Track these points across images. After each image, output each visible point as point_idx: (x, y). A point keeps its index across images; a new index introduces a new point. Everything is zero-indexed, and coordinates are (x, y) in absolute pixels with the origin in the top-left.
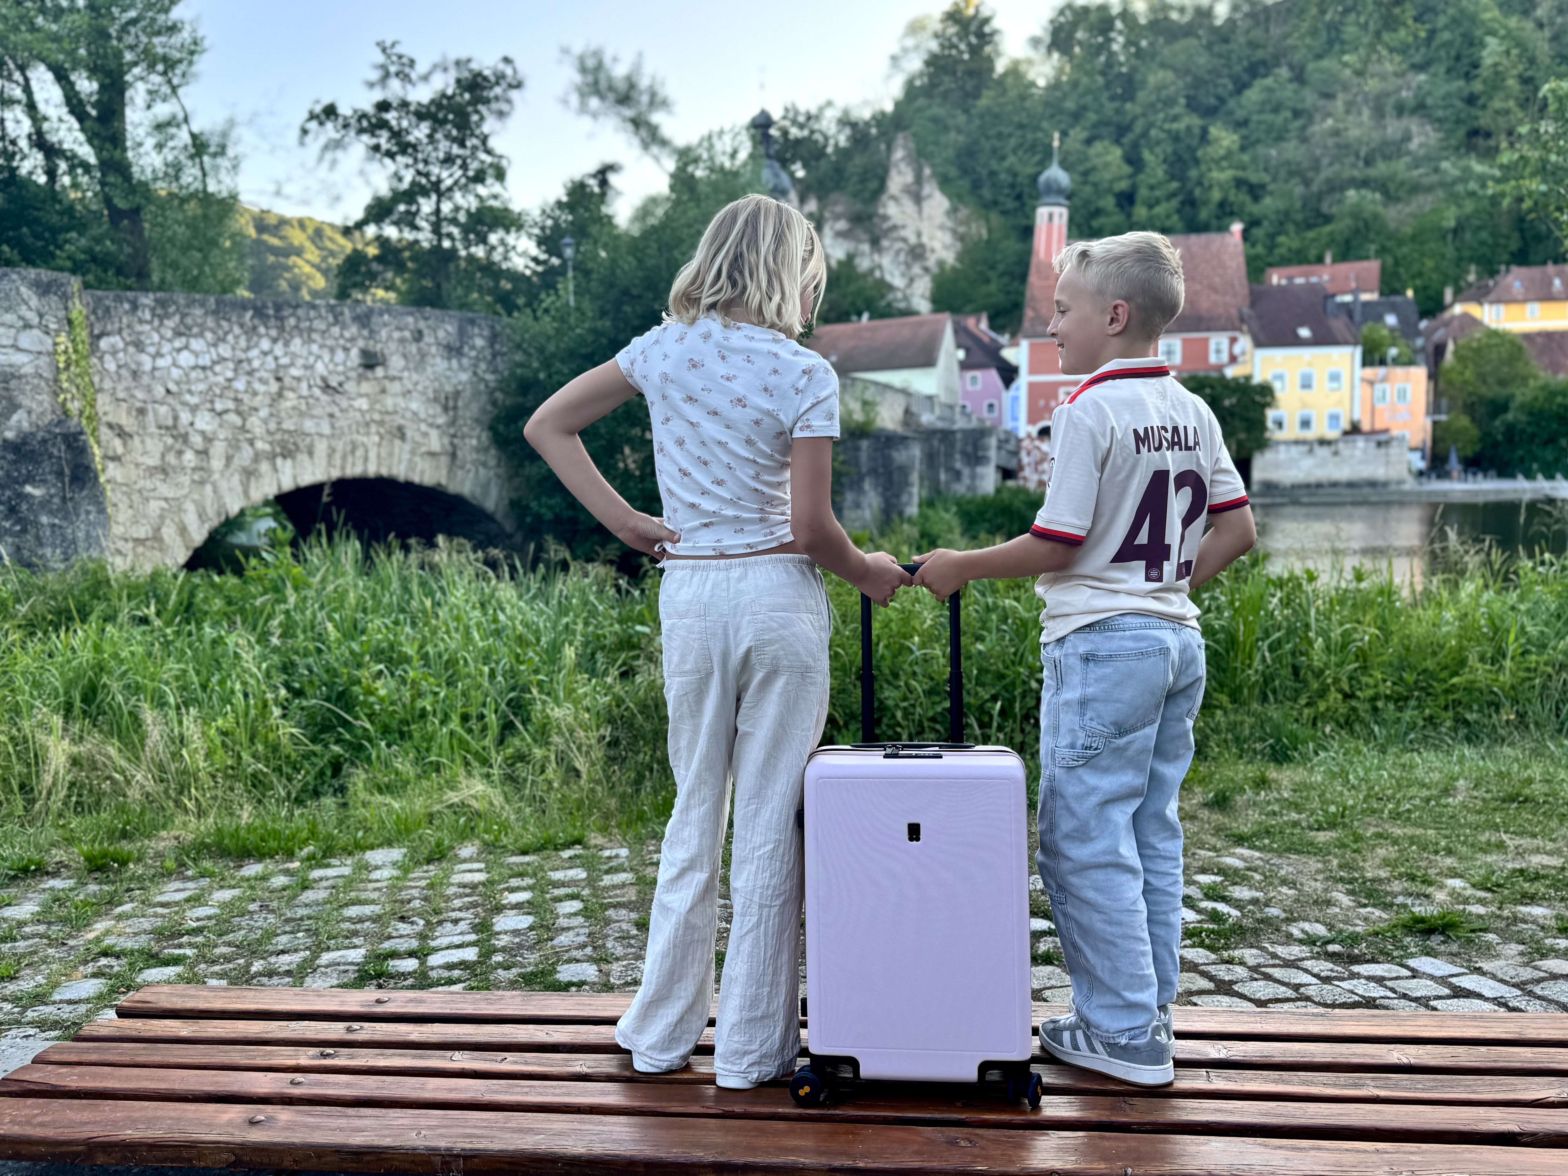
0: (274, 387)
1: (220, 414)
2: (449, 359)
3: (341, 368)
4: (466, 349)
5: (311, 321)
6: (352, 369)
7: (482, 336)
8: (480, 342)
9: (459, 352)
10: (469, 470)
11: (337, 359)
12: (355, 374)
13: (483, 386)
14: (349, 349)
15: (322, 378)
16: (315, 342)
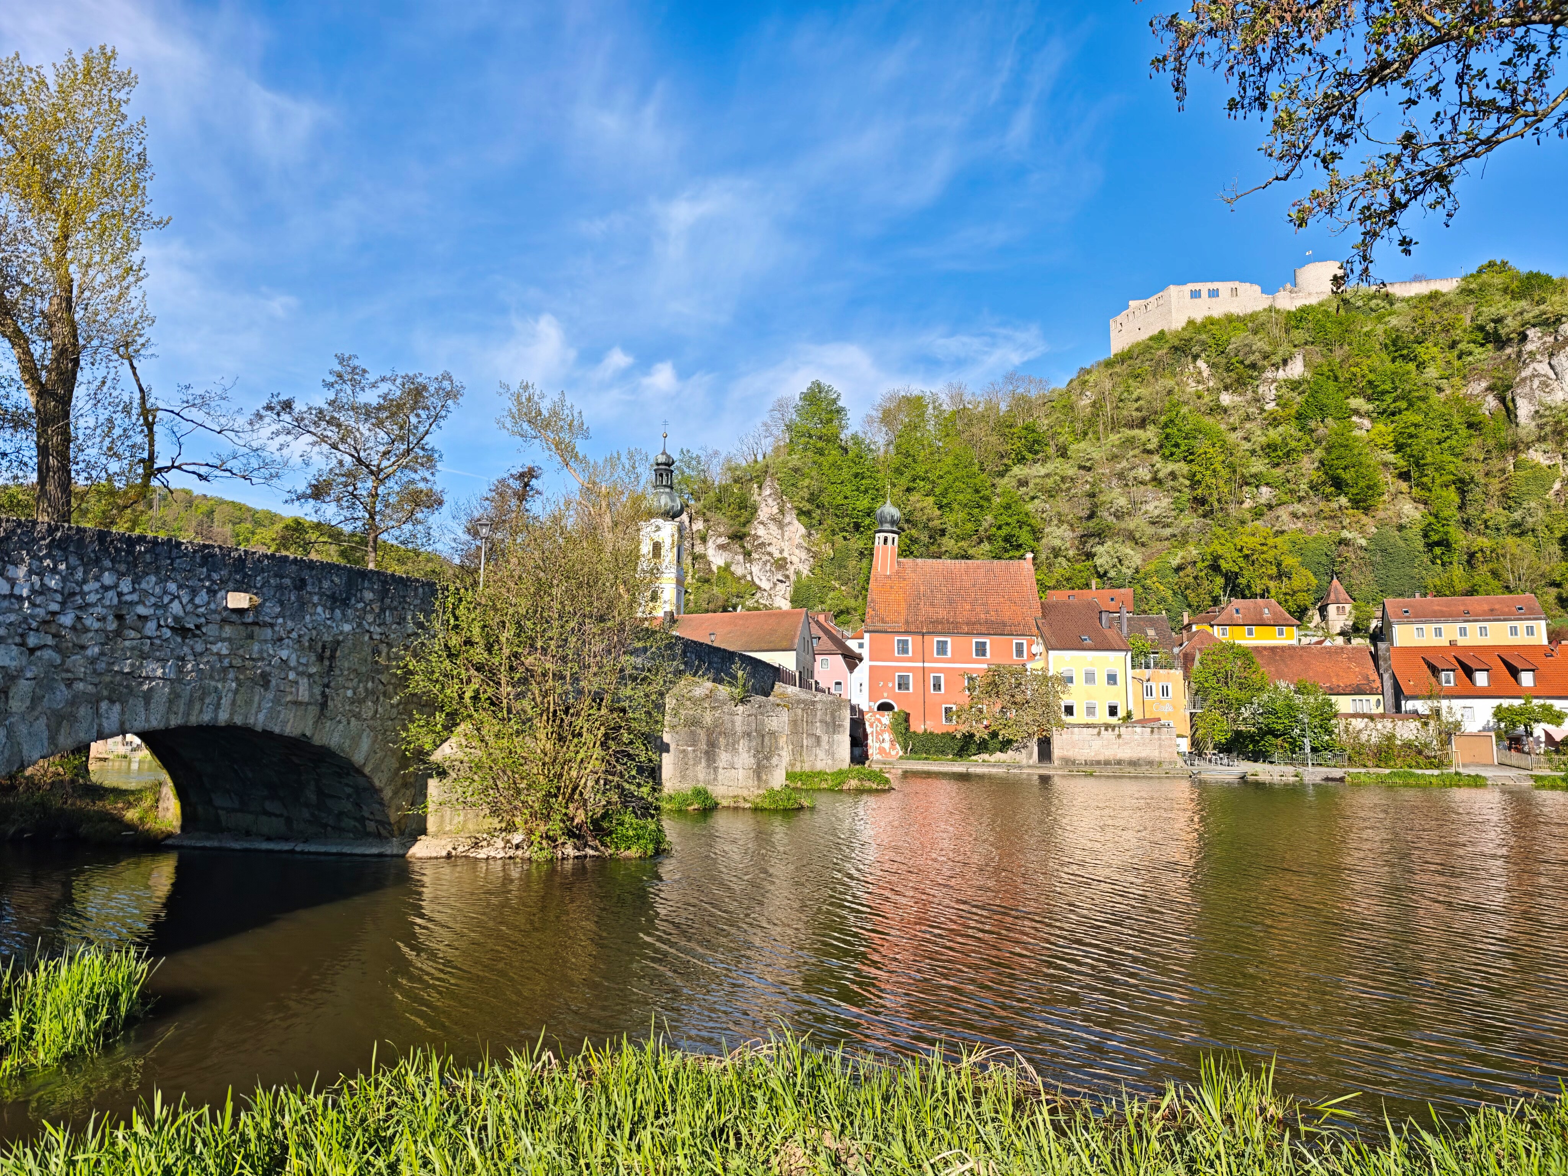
0: (112, 625)
1: (32, 651)
2: (332, 610)
3: (202, 610)
4: (353, 601)
5: (173, 560)
6: (215, 612)
7: (372, 590)
8: (369, 595)
9: (345, 603)
10: (340, 722)
11: (197, 601)
12: (218, 617)
13: (367, 638)
14: (215, 592)
15: (176, 619)
16: (175, 580)
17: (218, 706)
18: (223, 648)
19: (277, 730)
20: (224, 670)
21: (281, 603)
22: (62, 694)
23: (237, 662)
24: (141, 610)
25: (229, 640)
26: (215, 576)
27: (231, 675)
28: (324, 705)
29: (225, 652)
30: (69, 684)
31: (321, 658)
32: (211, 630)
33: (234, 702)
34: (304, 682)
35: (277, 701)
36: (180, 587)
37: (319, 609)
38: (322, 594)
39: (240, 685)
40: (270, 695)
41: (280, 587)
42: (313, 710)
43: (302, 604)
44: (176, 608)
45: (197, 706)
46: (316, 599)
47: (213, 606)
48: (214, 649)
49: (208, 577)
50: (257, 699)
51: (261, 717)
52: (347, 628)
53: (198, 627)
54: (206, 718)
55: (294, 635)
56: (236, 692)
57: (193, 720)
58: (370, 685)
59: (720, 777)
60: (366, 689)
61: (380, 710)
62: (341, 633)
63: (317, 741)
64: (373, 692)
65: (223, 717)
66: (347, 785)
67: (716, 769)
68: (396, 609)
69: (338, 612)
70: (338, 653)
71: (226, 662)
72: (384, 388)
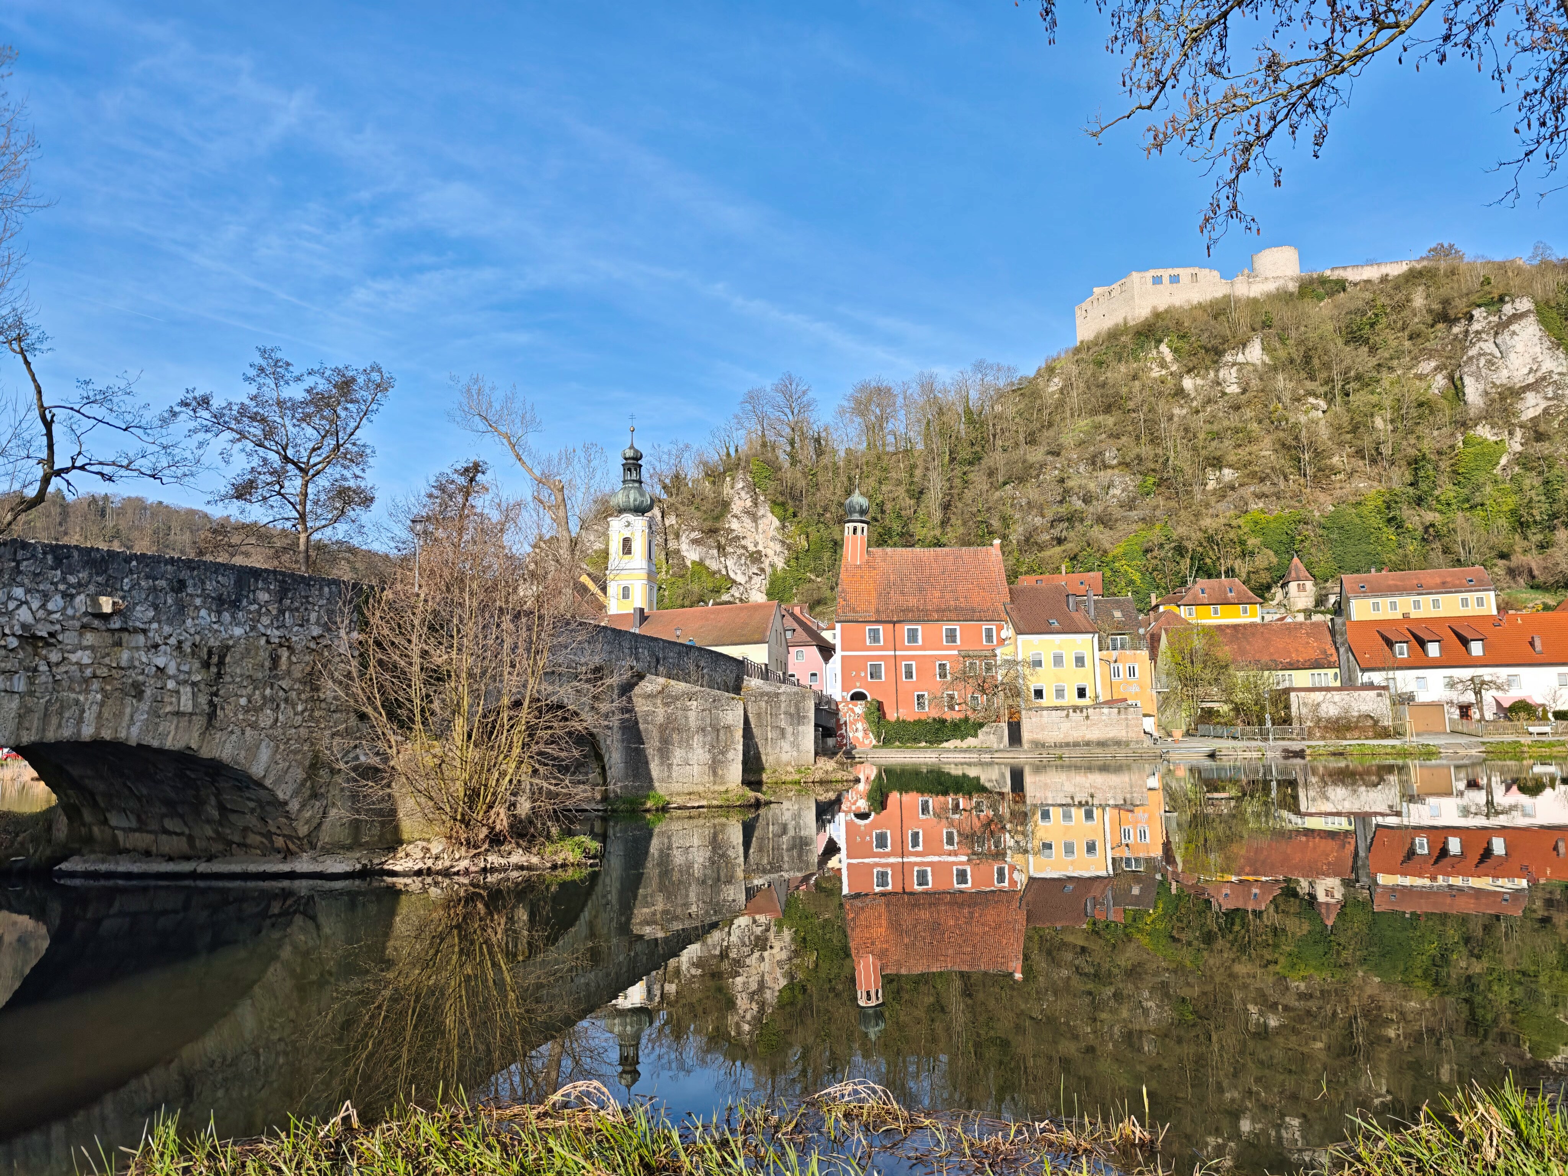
2: (219, 613)
3: (57, 616)
4: (245, 603)
5: (18, 563)
6: (73, 618)
7: (268, 591)
8: (263, 596)
9: (235, 605)
10: (232, 732)
11: (51, 606)
12: (77, 624)
13: (263, 641)
14: (72, 597)
15: (24, 626)
16: (22, 585)
17: (80, 720)
18: (85, 657)
19: (155, 744)
20: (86, 681)
21: (156, 607)
23: (103, 672)
25: (92, 648)
26: (72, 579)
27: (95, 685)
28: (212, 716)
29: (86, 660)
31: (206, 665)
32: (69, 638)
33: (99, 716)
34: (186, 692)
35: (155, 713)
36: (28, 591)
37: (203, 612)
38: (205, 597)
39: (106, 696)
40: (145, 706)
41: (154, 589)
42: (199, 722)
43: (181, 608)
44: (24, 615)
45: (54, 721)
46: (198, 601)
47: (70, 612)
48: (74, 658)
49: (64, 580)
50: (128, 710)
51: (135, 731)
52: (238, 631)
53: (52, 635)
54: (67, 733)
55: (173, 641)
56: (102, 704)
57: (51, 736)
58: (268, 691)
59: (674, 774)
60: (264, 697)
61: (280, 717)
62: (231, 637)
63: (206, 753)
64: (272, 700)
65: (87, 732)
66: (249, 799)
67: (670, 766)
68: (297, 610)
69: (226, 616)
70: (228, 659)
71: (88, 672)
72: (310, 381)
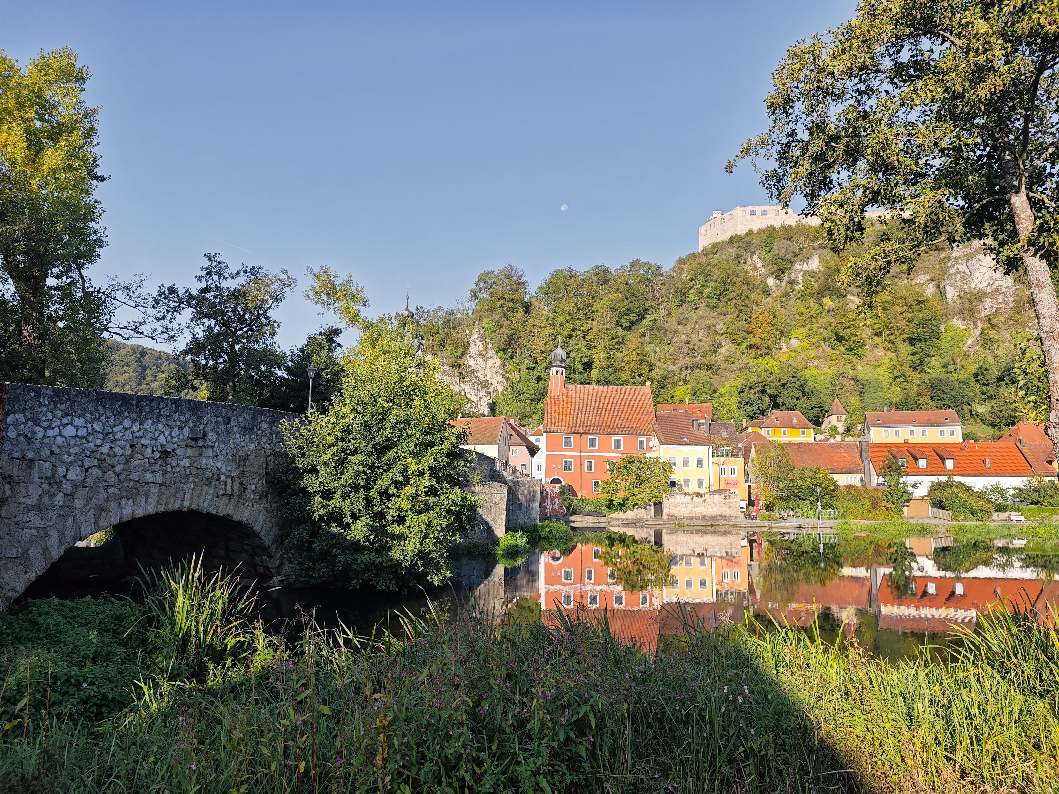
1: (87, 470)
2: (244, 435)
3: (175, 439)
4: (256, 429)
5: (160, 409)
6: (182, 440)
7: (266, 421)
8: (264, 426)
9: (251, 431)
10: (248, 505)
11: (173, 434)
12: (184, 444)
13: (262, 452)
14: (182, 428)
15: (162, 446)
16: (161, 422)
17: (183, 500)
18: (186, 462)
20: (187, 476)
22: (103, 494)
23: (194, 471)
24: (144, 441)
25: (189, 457)
27: (191, 479)
28: (240, 496)
29: (187, 465)
30: (106, 488)
31: (238, 466)
32: (180, 452)
33: (192, 497)
34: (229, 482)
35: (214, 494)
36: (164, 426)
37: (238, 436)
38: (239, 426)
39: (195, 485)
40: (211, 491)
41: (217, 423)
42: (234, 499)
43: (228, 432)
44: (162, 439)
45: (173, 499)
46: (235, 429)
47: (181, 437)
48: (182, 463)
49: (179, 419)
50: (204, 493)
51: (206, 504)
52: (252, 446)
53: (173, 450)
54: (177, 506)
55: (224, 453)
56: (193, 489)
57: (170, 508)
58: (264, 481)
60: (262, 485)
62: (249, 450)
63: (236, 518)
64: (266, 486)
65: (186, 504)
66: (247, 544)
69: (247, 438)
70: (247, 463)
71: (188, 472)
